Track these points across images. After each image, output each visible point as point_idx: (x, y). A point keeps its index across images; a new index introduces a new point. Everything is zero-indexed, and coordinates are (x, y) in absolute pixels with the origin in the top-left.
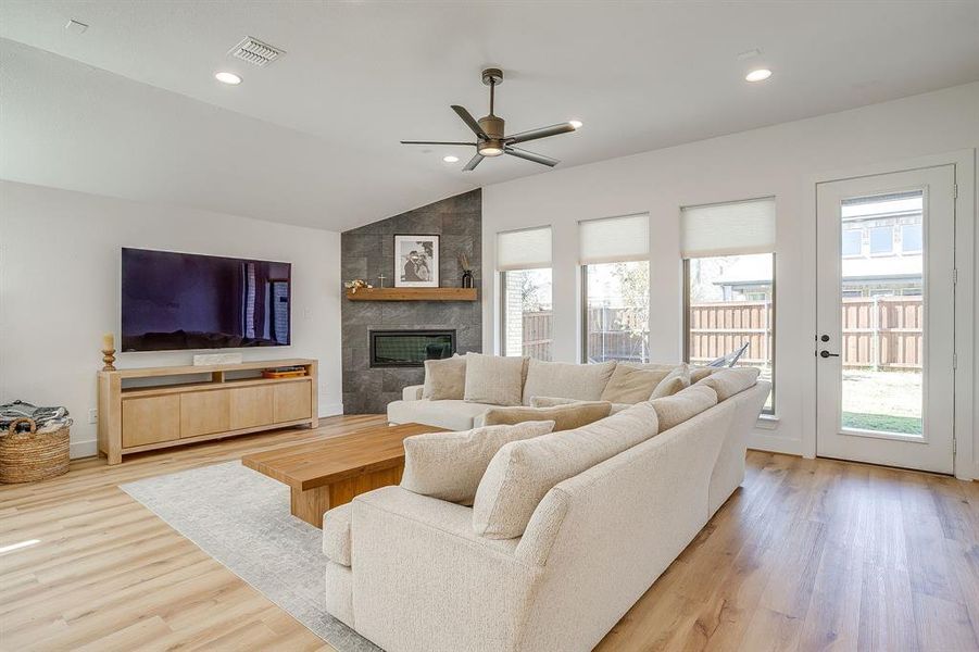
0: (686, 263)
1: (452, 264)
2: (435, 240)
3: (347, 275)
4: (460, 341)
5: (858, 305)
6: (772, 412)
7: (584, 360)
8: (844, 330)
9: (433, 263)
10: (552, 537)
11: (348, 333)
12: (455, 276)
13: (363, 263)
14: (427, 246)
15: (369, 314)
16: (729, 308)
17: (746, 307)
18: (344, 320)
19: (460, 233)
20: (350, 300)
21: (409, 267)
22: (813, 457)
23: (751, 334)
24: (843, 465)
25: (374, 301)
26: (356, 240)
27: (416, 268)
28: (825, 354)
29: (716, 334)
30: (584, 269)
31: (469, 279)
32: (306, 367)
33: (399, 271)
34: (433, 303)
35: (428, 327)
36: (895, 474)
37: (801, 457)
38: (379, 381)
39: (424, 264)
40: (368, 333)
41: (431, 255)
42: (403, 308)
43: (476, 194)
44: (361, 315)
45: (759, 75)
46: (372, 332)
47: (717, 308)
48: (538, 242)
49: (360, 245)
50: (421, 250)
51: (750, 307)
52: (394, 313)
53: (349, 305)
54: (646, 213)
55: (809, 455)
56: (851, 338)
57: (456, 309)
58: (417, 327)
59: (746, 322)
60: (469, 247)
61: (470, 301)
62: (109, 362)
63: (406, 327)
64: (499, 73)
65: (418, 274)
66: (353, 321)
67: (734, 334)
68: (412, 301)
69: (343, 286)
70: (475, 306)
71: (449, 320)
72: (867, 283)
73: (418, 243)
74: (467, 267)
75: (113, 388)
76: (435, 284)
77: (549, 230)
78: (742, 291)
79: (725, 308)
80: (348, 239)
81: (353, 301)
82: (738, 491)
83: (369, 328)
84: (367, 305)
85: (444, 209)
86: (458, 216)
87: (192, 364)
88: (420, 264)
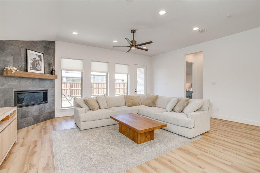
2: (42, 55)
11: (2, 92)
12: (48, 69)
14: (40, 57)
15: (14, 83)
19: (50, 55)
27: (36, 65)
28: (135, 92)
31: (52, 72)
33: (30, 65)
39: (39, 64)
40: (14, 92)
41: (41, 61)
44: (9, 84)
46: (15, 92)
49: (8, 49)
52: (26, 83)
57: (48, 82)
58: (35, 89)
60: (52, 60)
63: (31, 89)
65: (37, 68)
70: (53, 81)
71: (46, 86)
73: (36, 55)
77: (82, 61)
80: (2, 44)
81: (5, 76)
83: (14, 90)
84: (13, 79)
85: (44, 44)
86: (49, 48)
88: (36, 63)
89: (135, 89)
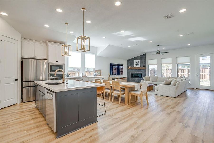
1: (142, 64)
2: (139, 61)
4: (143, 75)
5: (205, 69)
6: (190, 83)
8: (200, 73)
9: (139, 64)
11: (128, 73)
12: (142, 66)
13: (130, 64)
15: (131, 71)
19: (143, 60)
20: (128, 69)
24: (200, 89)
25: (131, 69)
28: (197, 76)
30: (162, 65)
31: (144, 66)
32: (126, 78)
33: (135, 65)
35: (139, 73)
36: (206, 90)
37: (194, 89)
38: (132, 80)
42: (135, 70)
43: (145, 54)
46: (131, 73)
48: (155, 61)
50: (138, 62)
52: (134, 71)
53: (128, 70)
54: (172, 58)
57: (142, 70)
60: (144, 62)
61: (144, 69)
62: (109, 76)
64: (159, 46)
66: (129, 72)
67: (184, 74)
68: (136, 69)
69: (127, 67)
70: (145, 70)
71: (141, 72)
72: (208, 64)
76: (139, 67)
80: (128, 61)
82: (186, 91)
85: (141, 57)
86: (143, 57)
87: (115, 77)
88: (138, 64)
89: (197, 74)
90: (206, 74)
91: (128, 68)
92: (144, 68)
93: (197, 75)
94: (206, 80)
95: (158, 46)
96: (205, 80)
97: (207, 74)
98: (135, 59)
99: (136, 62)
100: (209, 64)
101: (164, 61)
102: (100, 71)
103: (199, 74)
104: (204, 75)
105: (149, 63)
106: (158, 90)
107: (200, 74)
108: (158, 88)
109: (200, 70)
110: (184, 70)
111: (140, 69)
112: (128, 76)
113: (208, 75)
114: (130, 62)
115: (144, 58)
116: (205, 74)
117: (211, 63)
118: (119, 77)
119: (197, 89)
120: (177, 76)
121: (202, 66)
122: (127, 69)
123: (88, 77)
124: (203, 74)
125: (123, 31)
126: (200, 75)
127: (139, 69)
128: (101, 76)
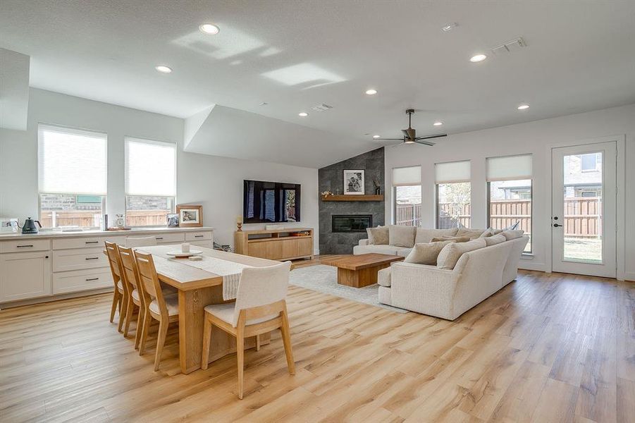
0: (489, 184)
1: (371, 183)
2: (362, 172)
3: (321, 189)
4: (374, 220)
5: (589, 201)
6: (531, 252)
7: (437, 228)
9: (362, 183)
10: (464, 266)
11: (322, 216)
12: (372, 189)
13: (329, 183)
14: (359, 174)
15: (331, 207)
16: (509, 203)
17: (519, 202)
18: (320, 210)
19: (374, 168)
20: (323, 201)
21: (350, 185)
22: (550, 272)
23: (522, 218)
24: (564, 275)
25: (334, 201)
26: (326, 172)
27: (353, 185)
28: (556, 225)
29: (501, 218)
30: (437, 186)
31: (379, 190)
32: (309, 231)
33: (346, 187)
34: (362, 202)
35: (359, 214)
36: (588, 278)
37: (544, 272)
38: (336, 239)
39: (358, 183)
40: (331, 216)
42: (347, 205)
43: (382, 149)
44: (328, 208)
45: (523, 107)
47: (501, 203)
48: (415, 173)
49: (327, 175)
50: (356, 177)
51: (522, 203)
52: (343, 207)
53: (322, 203)
54: (469, 160)
55: (549, 271)
56: (583, 220)
57: (372, 205)
58: (354, 214)
59: (519, 211)
60: (379, 175)
61: (379, 201)
62: (240, 228)
63: (349, 214)
64: (413, 111)
65: (355, 189)
66: (325, 210)
67: (512, 218)
68: (352, 201)
69: (320, 194)
70: (382, 203)
71: (369, 210)
74: (378, 185)
75: (246, 238)
76: (362, 193)
77: (420, 167)
78: (517, 192)
79: (506, 203)
80: (322, 172)
81: (324, 201)
82: (514, 281)
83: (332, 214)
84: (330, 203)
85: (367, 157)
86: (373, 160)
87: (265, 229)
88: (355, 183)
89: (556, 218)
90: (593, 218)
91: (321, 197)
92: (378, 198)
93: (555, 222)
94: (592, 237)
95: (410, 111)
96: (589, 237)
97: (595, 218)
98: (348, 164)
99: (349, 175)
100: (598, 185)
101: (445, 171)
102: (199, 207)
103: (563, 218)
104: (584, 221)
105: (397, 180)
106: (390, 287)
107: (568, 218)
108: (390, 275)
109: (566, 204)
110: (524, 205)
111: (366, 202)
112: (322, 224)
113: (599, 222)
114: (330, 175)
115: (379, 162)
116: (588, 218)
117: (604, 184)
118: (283, 228)
119: (554, 275)
120: (489, 226)
121: (582, 191)
122: (317, 201)
123: (133, 230)
124: (582, 218)
125: (209, 29)
126: (566, 220)
127: (360, 202)
128: (200, 225)
